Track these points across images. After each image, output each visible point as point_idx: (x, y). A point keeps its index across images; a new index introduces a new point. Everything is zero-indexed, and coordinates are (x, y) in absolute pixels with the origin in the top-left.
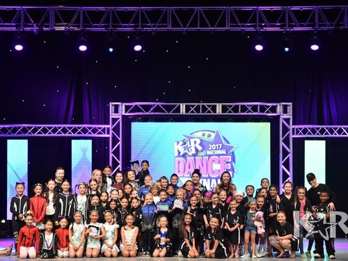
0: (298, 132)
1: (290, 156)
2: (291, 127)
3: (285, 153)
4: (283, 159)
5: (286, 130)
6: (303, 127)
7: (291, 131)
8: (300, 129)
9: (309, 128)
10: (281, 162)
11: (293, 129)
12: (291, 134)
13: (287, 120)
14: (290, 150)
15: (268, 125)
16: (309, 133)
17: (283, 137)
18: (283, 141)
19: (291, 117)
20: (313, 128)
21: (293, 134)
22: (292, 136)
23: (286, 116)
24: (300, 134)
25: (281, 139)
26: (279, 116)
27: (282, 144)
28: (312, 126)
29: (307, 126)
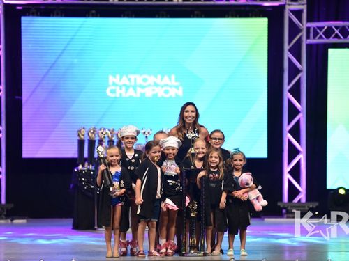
0: (316, 34)
1: (303, 76)
2: (304, 25)
3: (294, 71)
4: (289, 83)
5: (294, 30)
6: (325, 25)
7: (304, 33)
8: (321, 28)
9: (337, 28)
10: (287, 87)
11: (308, 29)
12: (304, 38)
13: (298, 13)
14: (303, 66)
15: (264, 22)
16: (337, 36)
17: (290, 43)
18: (290, 50)
19: (304, 8)
20: (344, 27)
21: (308, 37)
22: (305, 42)
23: (295, 7)
24: (321, 37)
25: (287, 47)
26: (282, 7)
27: (287, 55)
28: (340, 23)
29: (332, 24)
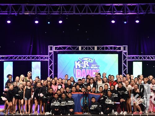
1: (127, 68)
2: (127, 56)
5: (125, 57)
7: (127, 58)
8: (131, 57)
10: (123, 71)
13: (126, 53)
14: (127, 66)
15: (117, 55)
16: (135, 59)
19: (127, 52)
20: (137, 57)
22: (127, 60)
23: (125, 51)
24: (131, 59)
25: (123, 61)
26: (122, 52)
27: (123, 63)
29: (134, 56)
